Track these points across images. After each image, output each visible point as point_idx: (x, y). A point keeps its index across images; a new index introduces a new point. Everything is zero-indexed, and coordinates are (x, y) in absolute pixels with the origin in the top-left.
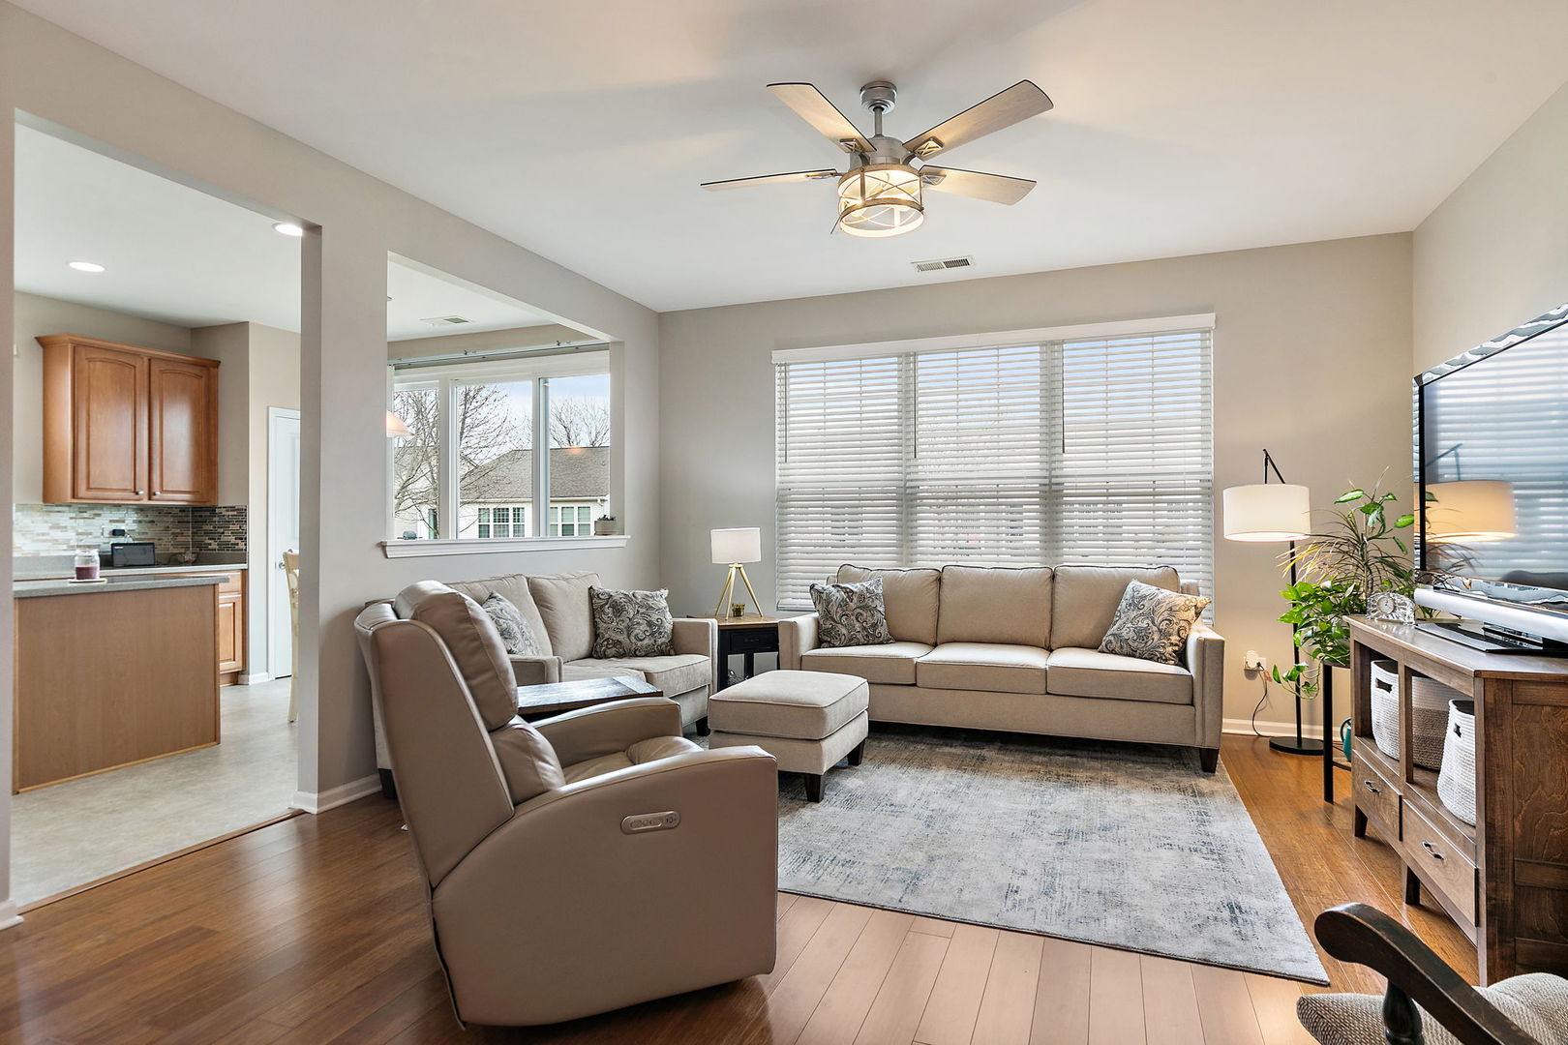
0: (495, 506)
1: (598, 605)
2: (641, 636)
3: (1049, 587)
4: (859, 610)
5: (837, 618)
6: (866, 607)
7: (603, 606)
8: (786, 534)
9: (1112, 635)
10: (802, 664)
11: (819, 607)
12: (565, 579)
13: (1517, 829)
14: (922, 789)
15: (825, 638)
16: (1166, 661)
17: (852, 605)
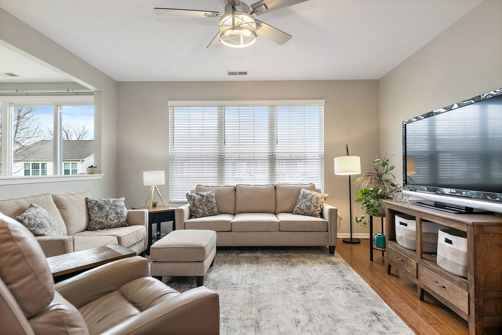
0: (33, 162)
1: (90, 205)
2: (113, 219)
3: (274, 192)
4: (206, 203)
5: (198, 206)
6: (209, 201)
7: (93, 206)
8: (173, 173)
9: (297, 208)
10: (185, 226)
11: (190, 202)
12: (73, 195)
13: (483, 278)
14: (241, 275)
15: (193, 214)
16: (317, 216)
17: (204, 201)
